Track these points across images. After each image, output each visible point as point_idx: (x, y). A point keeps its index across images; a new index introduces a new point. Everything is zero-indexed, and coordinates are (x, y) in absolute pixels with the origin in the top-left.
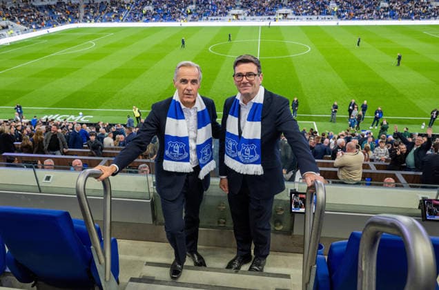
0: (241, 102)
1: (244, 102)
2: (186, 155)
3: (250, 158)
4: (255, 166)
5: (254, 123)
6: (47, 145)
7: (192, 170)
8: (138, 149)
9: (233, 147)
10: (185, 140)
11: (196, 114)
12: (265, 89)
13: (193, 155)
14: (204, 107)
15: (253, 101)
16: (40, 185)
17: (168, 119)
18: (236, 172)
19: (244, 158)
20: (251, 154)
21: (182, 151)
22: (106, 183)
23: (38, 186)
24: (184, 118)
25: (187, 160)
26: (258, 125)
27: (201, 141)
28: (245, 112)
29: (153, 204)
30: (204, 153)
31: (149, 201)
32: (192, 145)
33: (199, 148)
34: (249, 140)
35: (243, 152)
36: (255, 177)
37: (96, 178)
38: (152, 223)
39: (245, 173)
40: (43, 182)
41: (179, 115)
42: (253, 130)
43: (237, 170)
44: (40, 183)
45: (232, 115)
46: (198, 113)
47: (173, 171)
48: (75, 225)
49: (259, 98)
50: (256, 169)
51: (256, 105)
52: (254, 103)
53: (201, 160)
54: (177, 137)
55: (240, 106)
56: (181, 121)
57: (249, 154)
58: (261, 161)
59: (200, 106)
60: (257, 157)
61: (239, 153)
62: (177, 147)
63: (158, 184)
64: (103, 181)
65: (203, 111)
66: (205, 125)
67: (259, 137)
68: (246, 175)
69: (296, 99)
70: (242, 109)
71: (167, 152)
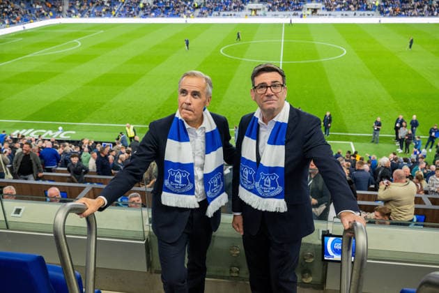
0: (260, 121)
1: (264, 120)
2: (190, 186)
3: (271, 191)
4: (277, 201)
5: (276, 146)
6: (18, 168)
7: (197, 206)
8: (131, 178)
9: (250, 176)
10: (190, 167)
11: (204, 135)
12: (291, 106)
13: (199, 187)
14: (214, 127)
15: (275, 119)
16: (8, 219)
17: (169, 141)
18: (253, 208)
19: (263, 190)
20: (272, 186)
21: (184, 181)
22: (90, 220)
23: (6, 221)
24: (188, 141)
25: (192, 192)
26: (280, 150)
27: (210, 169)
28: (265, 134)
29: (148, 246)
30: (213, 184)
31: (144, 242)
32: (199, 174)
33: (207, 178)
34: (270, 167)
35: (262, 183)
36: (276, 215)
37: (78, 214)
38: (146, 271)
39: (264, 210)
40: (11, 216)
41: (182, 136)
42: (274, 156)
43: (254, 206)
44: (7, 216)
45: (249, 136)
46: (207, 134)
47: (174, 205)
48: (50, 273)
49: (283, 117)
50: (278, 205)
51: (279, 125)
52: (277, 123)
53: (209, 193)
54: (179, 164)
55: (258, 126)
56: (184, 144)
57: (269, 186)
58: (284, 195)
59: (209, 125)
60: (280, 189)
61: (257, 184)
62: (179, 177)
63: (155, 221)
64: (87, 218)
65: (212, 132)
66: (215, 149)
67: (282, 164)
68: (266, 211)
69: (328, 114)
70: (261, 129)
71: (166, 183)
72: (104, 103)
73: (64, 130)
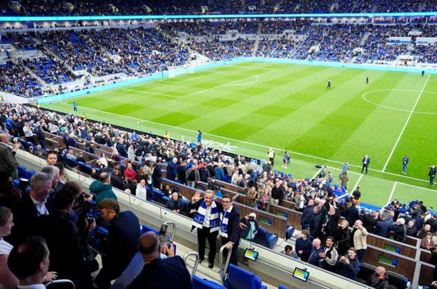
15: (228, 210)
17: (200, 207)
20: (225, 229)
27: (212, 219)
33: (210, 220)
40: (163, 214)
41: (205, 207)
46: (212, 208)
61: (221, 228)
66: (214, 213)
67: (227, 224)
72: (261, 129)
73: (231, 145)
